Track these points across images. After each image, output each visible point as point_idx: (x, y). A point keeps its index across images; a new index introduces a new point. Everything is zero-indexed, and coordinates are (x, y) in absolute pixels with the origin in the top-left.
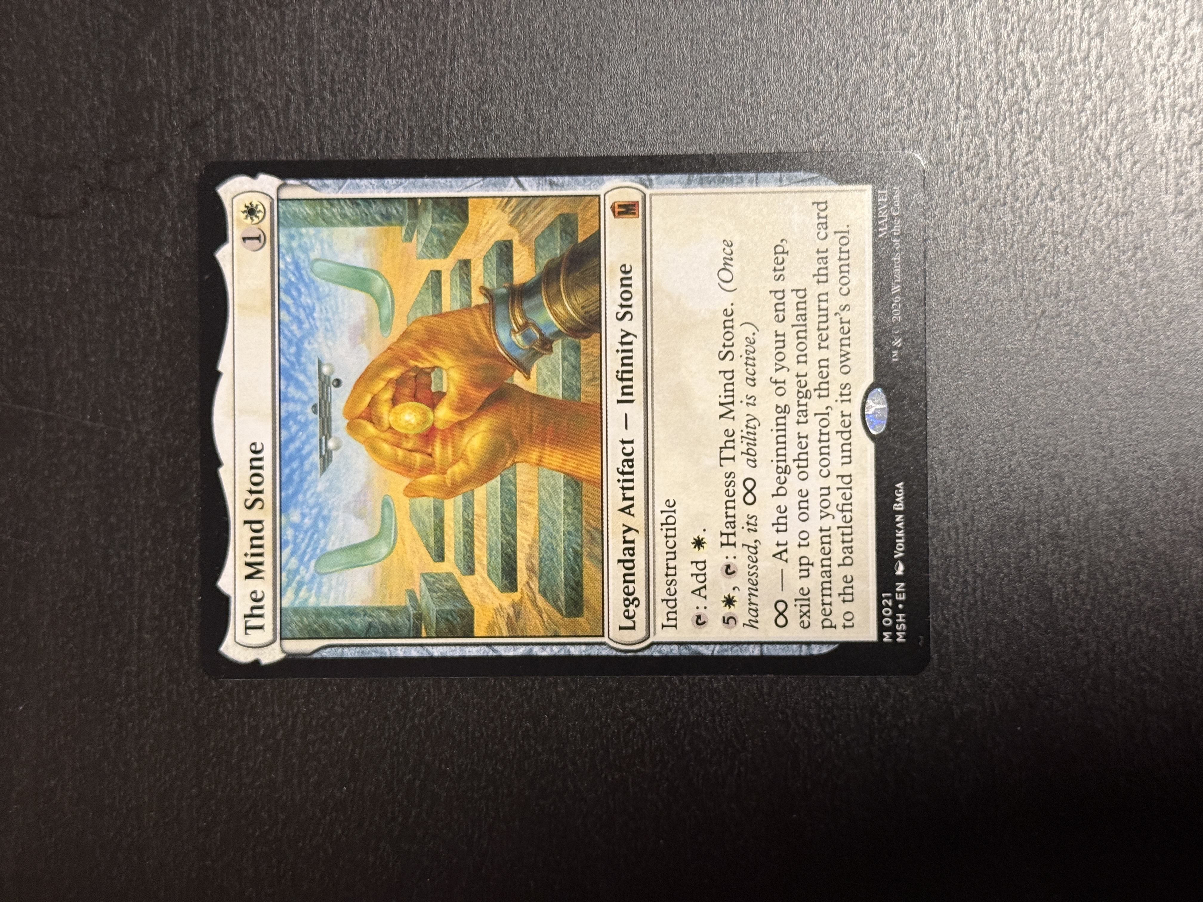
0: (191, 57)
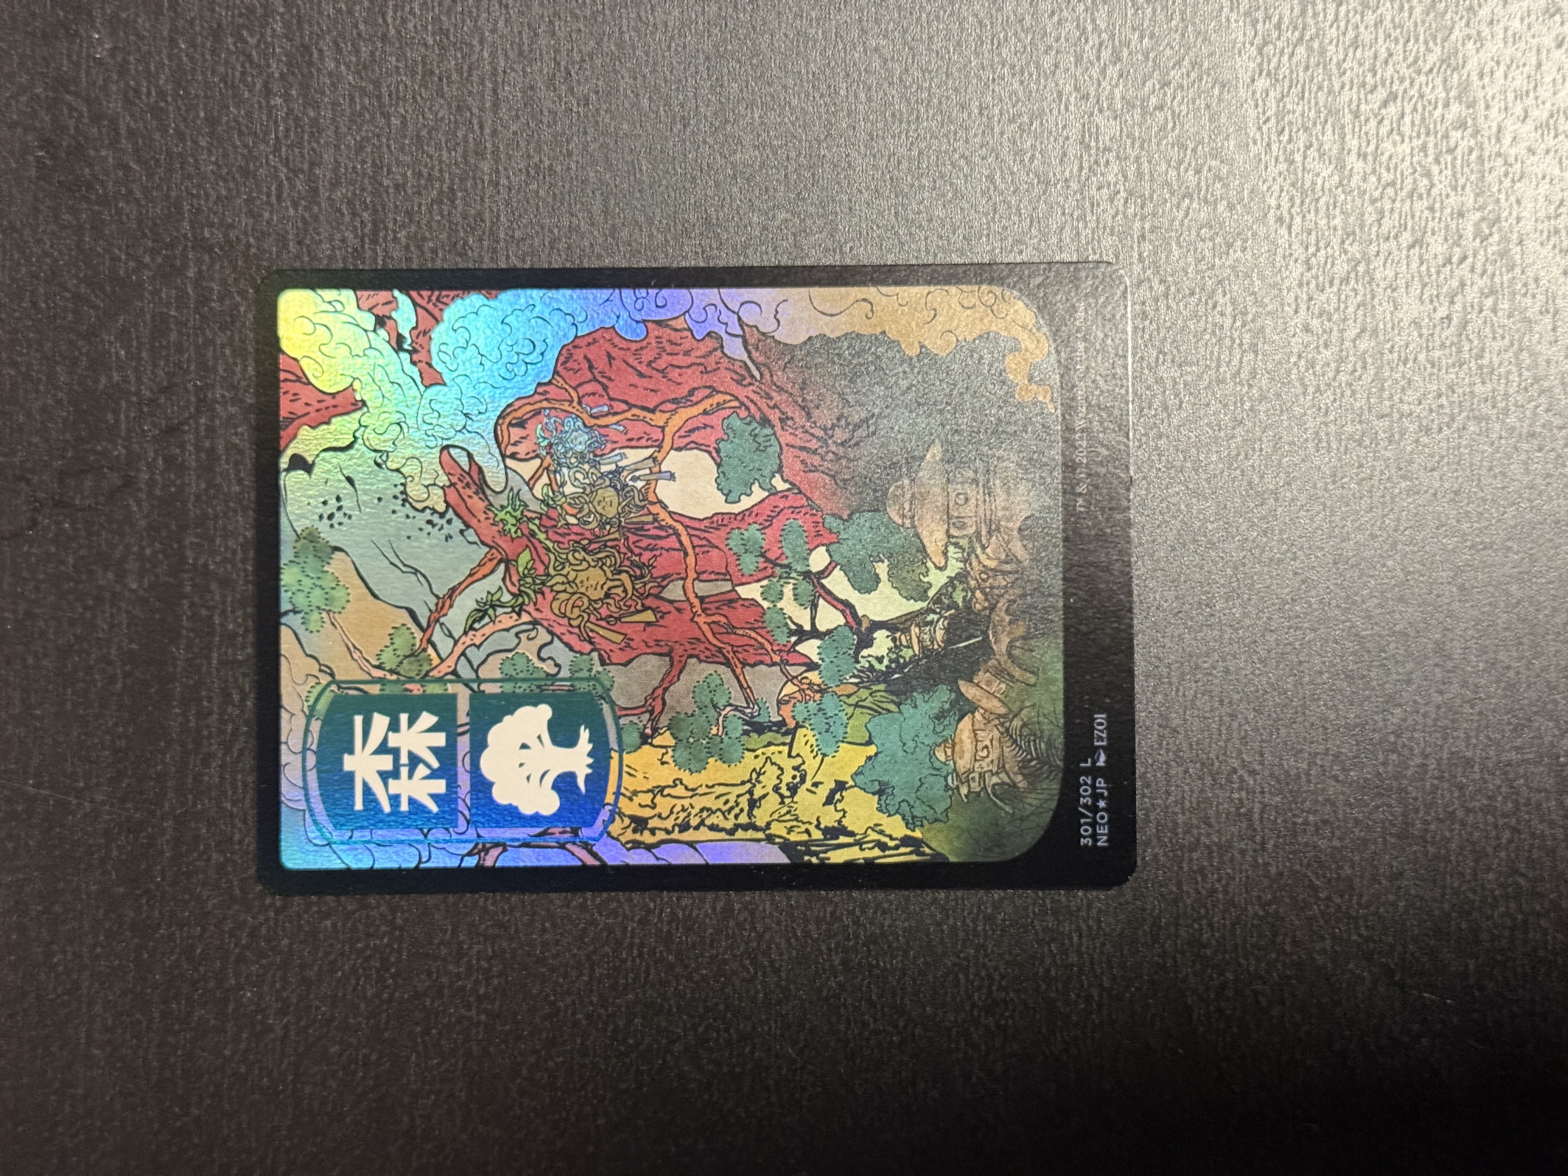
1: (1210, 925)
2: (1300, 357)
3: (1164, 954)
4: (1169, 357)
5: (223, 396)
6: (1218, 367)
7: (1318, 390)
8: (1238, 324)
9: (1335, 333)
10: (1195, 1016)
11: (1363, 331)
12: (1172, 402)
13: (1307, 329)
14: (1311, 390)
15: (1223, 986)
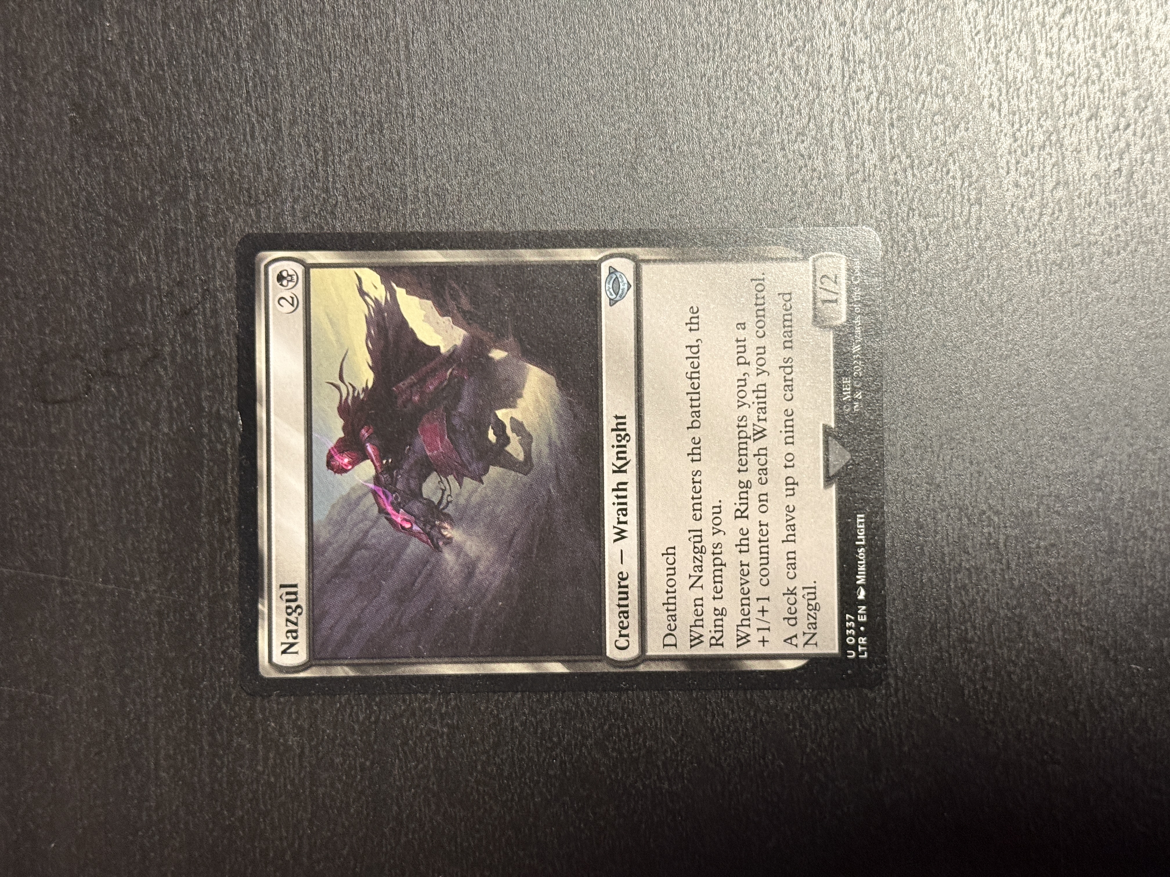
0: (178, 253)
1: (974, 627)
2: (1013, 206)
3: (940, 650)
4: (917, 212)
5: (222, 287)
6: (953, 216)
7: (1027, 229)
8: (966, 184)
9: (1037, 187)
10: (966, 692)
11: (1058, 183)
12: (921, 245)
13: (1017, 185)
14: (1022, 230)
15: (985, 670)
